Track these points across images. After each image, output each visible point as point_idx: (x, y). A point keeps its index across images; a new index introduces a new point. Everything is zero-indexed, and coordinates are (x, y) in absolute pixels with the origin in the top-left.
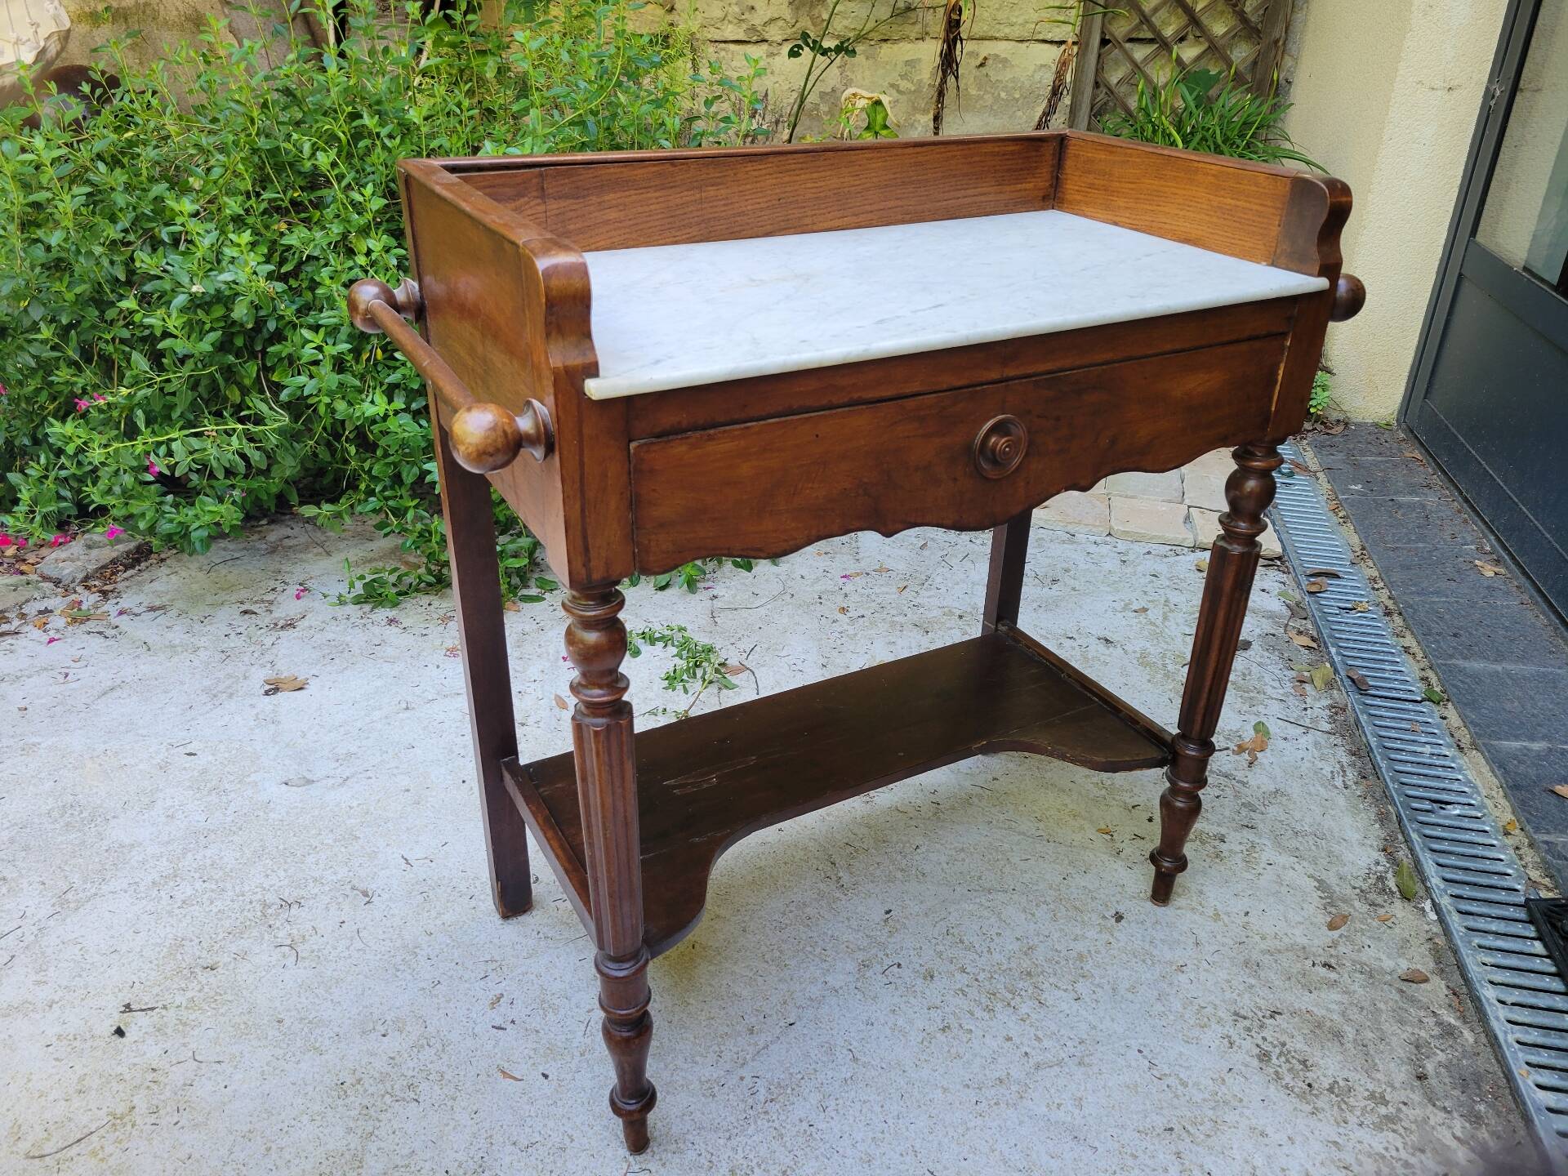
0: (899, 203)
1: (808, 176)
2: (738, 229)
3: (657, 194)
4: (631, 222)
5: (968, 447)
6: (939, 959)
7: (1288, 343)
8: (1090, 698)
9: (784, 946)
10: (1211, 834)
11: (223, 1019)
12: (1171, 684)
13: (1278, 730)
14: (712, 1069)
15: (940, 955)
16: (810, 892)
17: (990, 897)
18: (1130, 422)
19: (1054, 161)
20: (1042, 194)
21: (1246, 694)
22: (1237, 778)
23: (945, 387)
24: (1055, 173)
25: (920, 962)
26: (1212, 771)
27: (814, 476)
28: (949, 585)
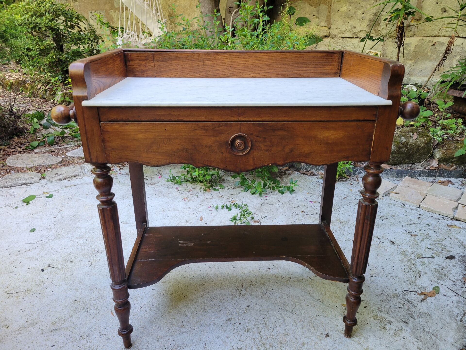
2: (216, 75)
3: (189, 62)
4: (181, 70)
5: (227, 142)
6: (254, 327)
7: (376, 125)
8: (335, 253)
9: (210, 305)
10: (387, 320)
11: (64, 275)
12: (409, 264)
13: (444, 291)
14: (163, 333)
15: (255, 325)
16: (229, 292)
17: (286, 313)
18: (299, 144)
19: (339, 61)
20: (334, 71)
21: (439, 275)
22: (413, 304)
23: (215, 120)
24: (340, 65)
25: (248, 325)
26: (404, 298)
27: (166, 142)
28: (345, 212)
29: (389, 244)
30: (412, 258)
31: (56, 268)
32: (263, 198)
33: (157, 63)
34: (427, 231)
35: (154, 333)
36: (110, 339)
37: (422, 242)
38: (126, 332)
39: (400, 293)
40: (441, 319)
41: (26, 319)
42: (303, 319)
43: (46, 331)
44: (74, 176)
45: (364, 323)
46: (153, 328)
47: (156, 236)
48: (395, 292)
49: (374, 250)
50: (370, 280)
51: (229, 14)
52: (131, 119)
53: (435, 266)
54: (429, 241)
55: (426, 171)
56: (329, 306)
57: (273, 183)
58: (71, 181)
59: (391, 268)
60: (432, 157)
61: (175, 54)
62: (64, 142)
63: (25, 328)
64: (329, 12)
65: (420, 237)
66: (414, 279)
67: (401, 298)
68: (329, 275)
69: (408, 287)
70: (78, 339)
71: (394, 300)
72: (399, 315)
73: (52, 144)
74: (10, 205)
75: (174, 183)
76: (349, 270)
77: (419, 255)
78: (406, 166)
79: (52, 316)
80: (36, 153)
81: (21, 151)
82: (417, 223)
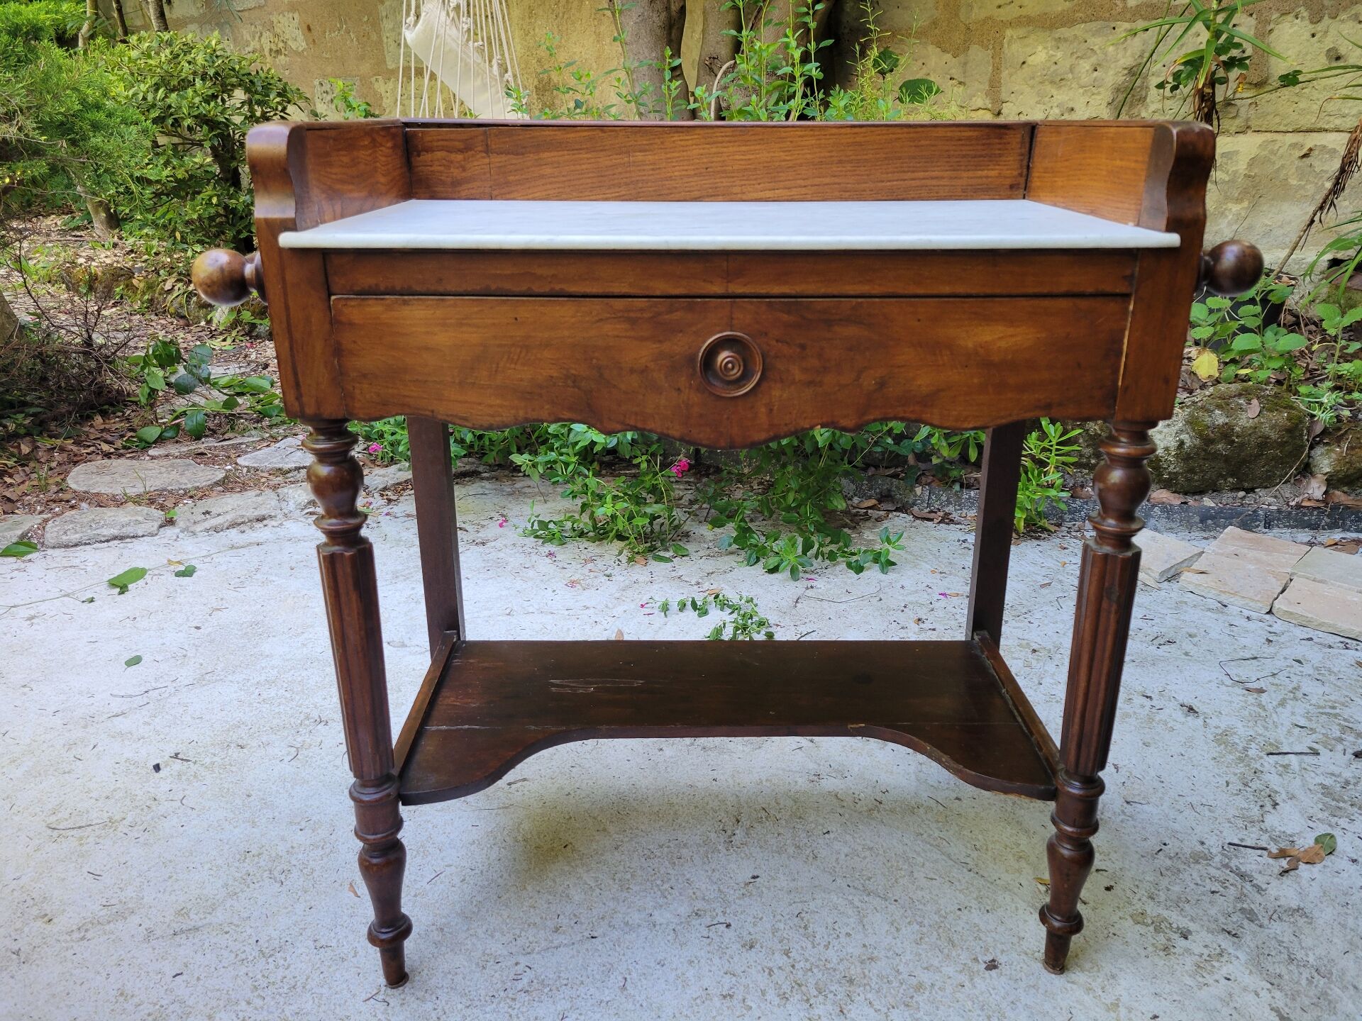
0: (837, 180)
1: (735, 149)
2: (666, 192)
3: (589, 156)
4: (564, 179)
5: (691, 359)
6: (770, 935)
7: (1131, 307)
8: (1014, 717)
9: (639, 872)
10: (1174, 926)
11: (218, 781)
12: (1241, 769)
13: (1349, 849)
14: (501, 946)
15: (775, 931)
16: (698, 837)
17: (866, 899)
18: (903, 366)
19: (1023, 150)
20: (1008, 182)
21: (1334, 803)
22: (1255, 882)
23: (658, 293)
24: (1025, 163)
25: (751, 930)
26: (1226, 866)
27: (516, 357)
28: (1046, 622)
29: (1179, 715)
30: (1251, 753)
31: (195, 763)
32: (802, 584)
33: (497, 160)
34: (1295, 678)
35: (474, 944)
36: (343, 960)
37: (1280, 709)
38: (390, 935)
39: (1214, 851)
40: (1344, 926)
41: (104, 900)
42: (917, 918)
43: (158, 933)
44: (258, 520)
45: (1106, 932)
46: (472, 932)
47: (486, 665)
48: (1199, 848)
49: (1133, 728)
50: (1123, 812)
51: (707, 77)
52: (418, 288)
53: (1322, 777)
54: (1301, 707)
55: (1290, 513)
56: (998, 882)
57: (831, 542)
58: (248, 531)
59: (1186, 779)
60: (1307, 470)
61: (547, 132)
62: (232, 429)
63: (99, 923)
64: (997, 69)
65: (1274, 695)
66: (1255, 811)
67: (1219, 865)
68: (998, 777)
69: (1240, 836)
70: (251, 958)
71: (1195, 872)
72: (1213, 912)
73: (197, 436)
74: (73, 593)
75: (541, 541)
76: (1058, 763)
77: (1271, 744)
78: (1228, 499)
79: (178, 893)
80: (153, 458)
81: (112, 453)
82: (1265, 655)
